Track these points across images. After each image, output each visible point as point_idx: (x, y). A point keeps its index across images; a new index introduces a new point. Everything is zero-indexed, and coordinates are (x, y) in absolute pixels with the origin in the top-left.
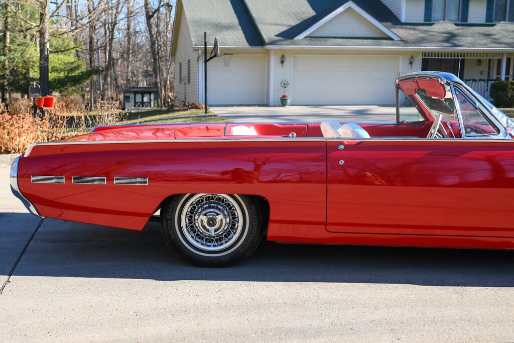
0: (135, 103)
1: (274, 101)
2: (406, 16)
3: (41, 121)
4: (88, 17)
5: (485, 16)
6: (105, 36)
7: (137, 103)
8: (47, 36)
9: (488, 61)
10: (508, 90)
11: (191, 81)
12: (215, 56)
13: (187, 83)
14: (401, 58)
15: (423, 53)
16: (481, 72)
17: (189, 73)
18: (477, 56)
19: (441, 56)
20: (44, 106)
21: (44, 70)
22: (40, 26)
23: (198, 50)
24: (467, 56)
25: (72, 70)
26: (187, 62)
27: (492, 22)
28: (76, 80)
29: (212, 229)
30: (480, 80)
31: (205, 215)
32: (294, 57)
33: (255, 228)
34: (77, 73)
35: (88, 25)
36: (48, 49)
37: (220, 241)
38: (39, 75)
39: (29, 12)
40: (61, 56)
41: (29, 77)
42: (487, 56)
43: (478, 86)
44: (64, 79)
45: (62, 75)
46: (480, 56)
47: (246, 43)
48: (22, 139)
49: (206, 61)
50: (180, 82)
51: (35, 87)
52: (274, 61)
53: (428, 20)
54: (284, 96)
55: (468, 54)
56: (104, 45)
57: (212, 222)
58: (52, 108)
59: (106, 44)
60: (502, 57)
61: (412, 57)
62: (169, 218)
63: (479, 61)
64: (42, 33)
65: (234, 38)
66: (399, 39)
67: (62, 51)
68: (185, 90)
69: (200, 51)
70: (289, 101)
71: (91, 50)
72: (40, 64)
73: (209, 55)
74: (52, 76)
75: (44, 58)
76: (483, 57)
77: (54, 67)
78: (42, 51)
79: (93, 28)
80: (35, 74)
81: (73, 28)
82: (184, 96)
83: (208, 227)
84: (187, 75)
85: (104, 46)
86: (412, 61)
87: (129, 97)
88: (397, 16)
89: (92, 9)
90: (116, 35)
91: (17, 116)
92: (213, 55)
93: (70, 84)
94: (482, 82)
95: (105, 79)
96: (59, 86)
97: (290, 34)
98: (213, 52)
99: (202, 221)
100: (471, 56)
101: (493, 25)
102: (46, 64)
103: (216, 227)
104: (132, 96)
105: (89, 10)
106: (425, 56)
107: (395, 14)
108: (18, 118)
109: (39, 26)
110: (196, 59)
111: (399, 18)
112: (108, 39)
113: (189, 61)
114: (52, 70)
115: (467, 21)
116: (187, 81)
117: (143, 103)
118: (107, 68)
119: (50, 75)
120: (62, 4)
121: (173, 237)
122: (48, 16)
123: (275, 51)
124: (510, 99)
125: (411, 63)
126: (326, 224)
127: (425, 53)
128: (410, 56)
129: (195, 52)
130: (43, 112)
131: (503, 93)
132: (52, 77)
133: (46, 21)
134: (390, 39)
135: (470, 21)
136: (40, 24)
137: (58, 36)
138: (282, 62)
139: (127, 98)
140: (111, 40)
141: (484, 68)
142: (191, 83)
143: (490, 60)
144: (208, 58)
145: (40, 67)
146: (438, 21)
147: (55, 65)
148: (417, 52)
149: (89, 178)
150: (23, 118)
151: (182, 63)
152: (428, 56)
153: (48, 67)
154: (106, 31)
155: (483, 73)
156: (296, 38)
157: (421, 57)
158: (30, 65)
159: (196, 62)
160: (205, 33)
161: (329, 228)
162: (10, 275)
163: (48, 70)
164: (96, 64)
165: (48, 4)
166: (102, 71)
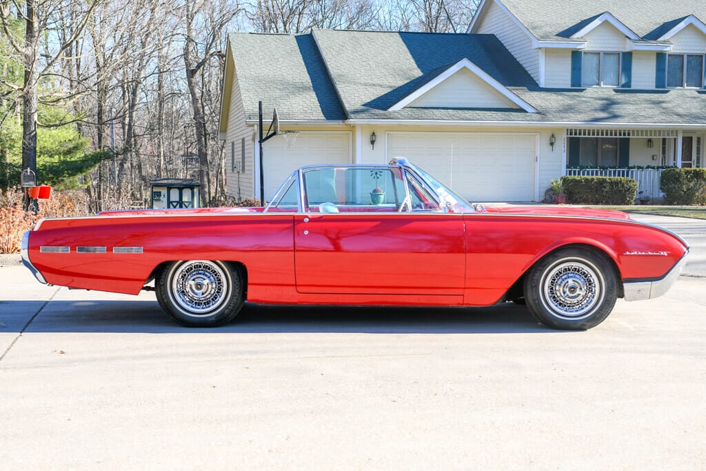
0: (169, 203)
1: (362, 198)
2: (545, 80)
3: (36, 215)
4: (96, 76)
5: (654, 80)
6: (124, 99)
7: (172, 202)
8: (35, 104)
9: (661, 140)
10: (681, 180)
11: (246, 168)
12: (274, 134)
13: (241, 172)
14: (538, 137)
15: (567, 130)
16: (653, 156)
17: (243, 158)
18: (646, 135)
19: (598, 135)
20: (39, 197)
21: (29, 153)
22: (25, 90)
23: (253, 126)
24: (633, 135)
25: (69, 152)
26: (241, 141)
27: (665, 88)
28: (77, 168)
29: (200, 292)
30: (648, 167)
31: (194, 280)
32: (388, 134)
33: (237, 291)
34: (79, 156)
35: (95, 88)
36: (35, 123)
37: (208, 304)
38: (22, 160)
39: (6, 66)
40: (54, 131)
41: (7, 163)
42: (660, 135)
43: (645, 174)
44: (58, 167)
45: (56, 159)
46: (651, 135)
47: (321, 116)
48: (12, 236)
49: (261, 141)
50: (233, 170)
51: (29, 174)
52: (361, 140)
53: (577, 84)
54: (375, 191)
55: (633, 131)
56: (121, 114)
57: (199, 286)
58: (48, 200)
59: (124, 114)
60: (677, 136)
61: (553, 136)
62: (161, 283)
63: (650, 140)
64: (27, 101)
65: (305, 109)
66: (535, 111)
67: (56, 126)
68: (239, 182)
69: (256, 126)
70: (382, 197)
71: (101, 122)
72: (24, 144)
73: (267, 132)
74: (41, 161)
75: (30, 137)
76: (655, 135)
77: (44, 147)
78: (26, 125)
79: (103, 91)
80: (15, 158)
81: (73, 92)
82: (237, 190)
83: (196, 291)
84: (241, 160)
85: (120, 117)
86: (553, 141)
87: (159, 194)
88: (535, 79)
89: (101, 64)
90: (141, 99)
91: (6, 209)
92: (271, 132)
93: (68, 174)
94: (650, 169)
95: (122, 165)
96: (50, 176)
97: (384, 103)
98: (272, 128)
99: (190, 285)
100: (638, 135)
101: (666, 92)
102: (32, 145)
103: (203, 290)
104: (164, 191)
105: (98, 65)
106: (571, 134)
107: (532, 76)
108: (7, 212)
109: (22, 90)
110: (251, 138)
111: (537, 82)
112: (127, 106)
113: (243, 140)
114: (41, 152)
115: (630, 87)
116: (241, 168)
117: (181, 203)
118: (126, 150)
119: (37, 159)
120: (56, 58)
121: (165, 301)
122: (36, 76)
123: (362, 126)
124: (685, 192)
125: (552, 144)
126: (296, 285)
127: (571, 130)
128: (550, 134)
129: (250, 128)
130: (36, 205)
131: (676, 184)
132: (41, 163)
133: (34, 82)
134: (521, 110)
135: (634, 86)
136: (25, 87)
137: (51, 104)
138: (373, 142)
139: (156, 196)
140: (132, 106)
141: (657, 150)
142: (246, 171)
143: (664, 140)
144: (264, 137)
145: (23, 148)
146: (590, 85)
147: (46, 144)
148: (560, 129)
149: (92, 248)
150: (13, 212)
151: (235, 143)
152: (580, 134)
153: (35, 148)
154: (124, 93)
155: (655, 157)
156: (391, 110)
157: (565, 136)
158: (7, 146)
159: (251, 142)
160: (260, 103)
161: (299, 289)
162: (21, 332)
163: (35, 151)
164: (109, 143)
165: (37, 57)
166: (117, 154)
